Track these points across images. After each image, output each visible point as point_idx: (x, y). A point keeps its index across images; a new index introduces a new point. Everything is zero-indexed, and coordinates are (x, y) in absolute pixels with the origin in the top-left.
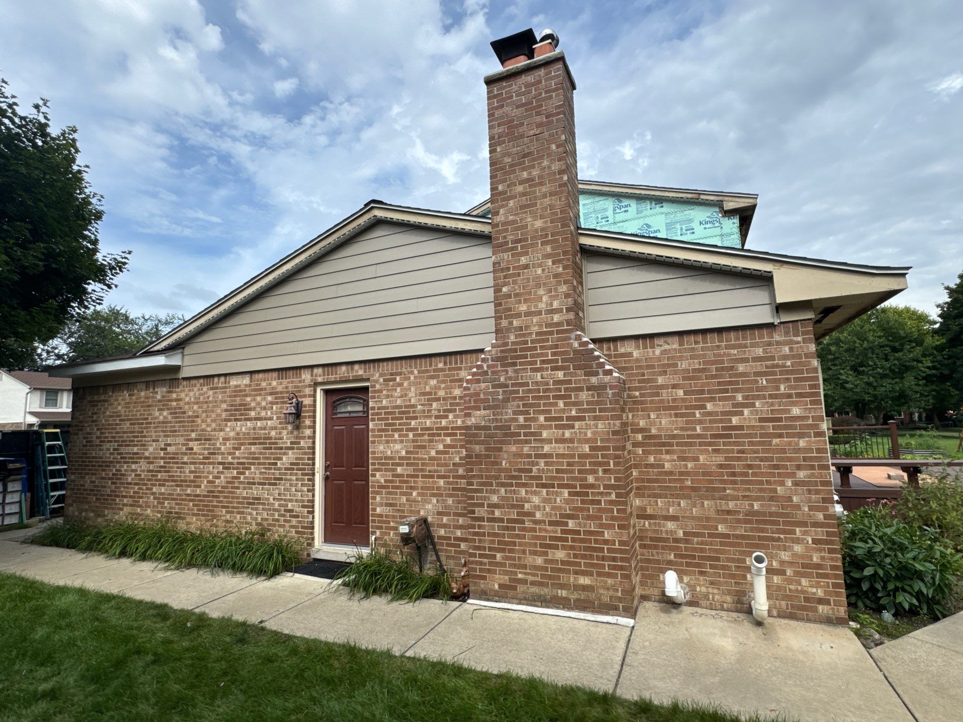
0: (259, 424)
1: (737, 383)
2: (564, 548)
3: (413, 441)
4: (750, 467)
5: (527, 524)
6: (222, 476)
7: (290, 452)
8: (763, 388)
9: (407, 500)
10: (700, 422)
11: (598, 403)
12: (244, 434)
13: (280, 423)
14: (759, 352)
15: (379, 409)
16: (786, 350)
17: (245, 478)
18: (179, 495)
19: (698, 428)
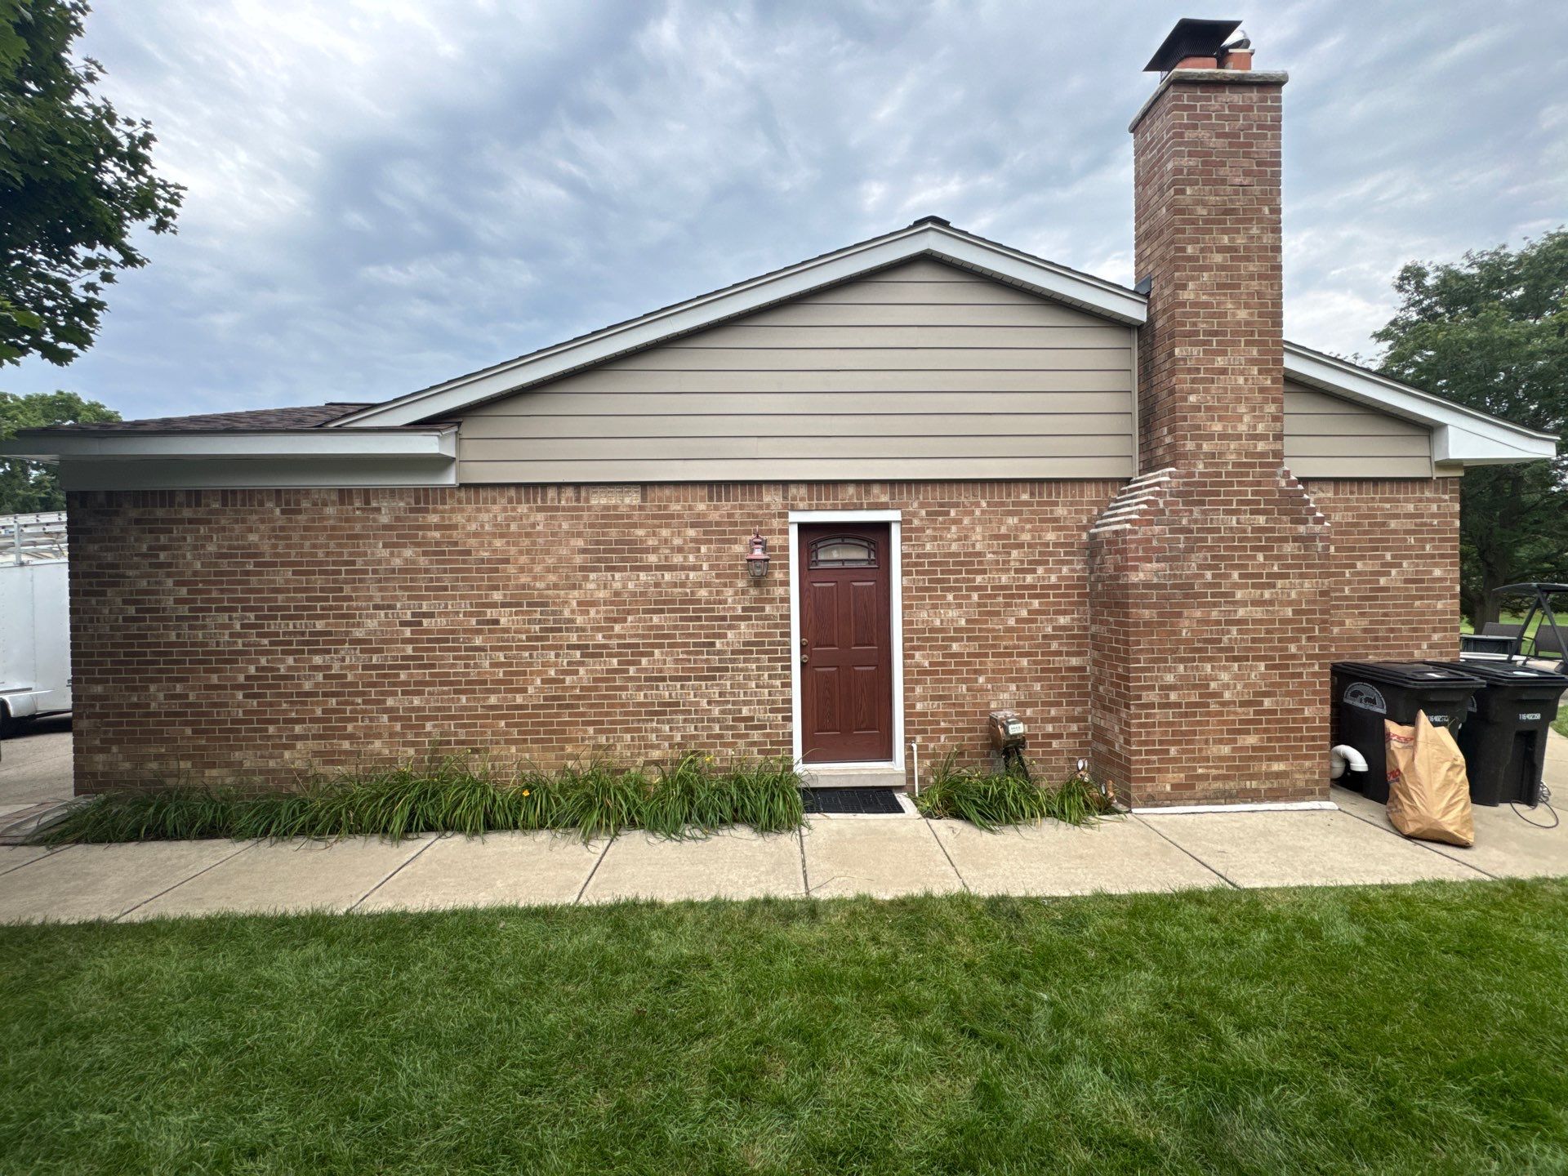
0: (668, 576)
1: (1387, 540)
2: (1257, 731)
3: (979, 605)
4: (1392, 630)
5: (1214, 707)
6: (582, 671)
7: (743, 624)
8: (1411, 548)
9: (968, 690)
10: (1349, 582)
11: (1305, 557)
12: (634, 594)
13: (718, 576)
14: (1411, 508)
15: (918, 556)
16: (1434, 507)
17: (638, 670)
18: (464, 708)
19: (1347, 588)
